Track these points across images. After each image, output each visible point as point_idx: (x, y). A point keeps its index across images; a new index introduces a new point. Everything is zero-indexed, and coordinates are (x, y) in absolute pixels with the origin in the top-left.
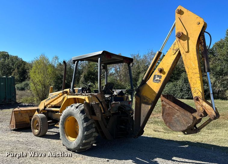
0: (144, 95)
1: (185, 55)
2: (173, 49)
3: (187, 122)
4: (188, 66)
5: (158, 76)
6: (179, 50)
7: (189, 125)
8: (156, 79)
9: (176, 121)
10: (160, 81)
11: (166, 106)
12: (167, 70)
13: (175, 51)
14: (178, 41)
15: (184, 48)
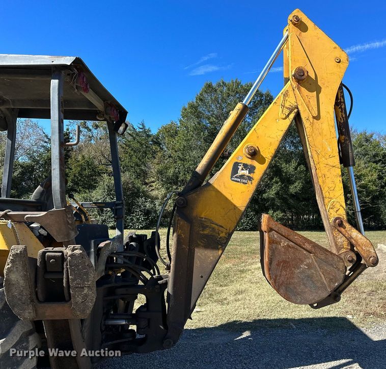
0: (202, 216)
1: (312, 124)
2: (283, 106)
3: (331, 279)
4: (317, 149)
5: (246, 166)
6: (296, 110)
7: (336, 284)
8: (240, 172)
9: (303, 279)
10: (250, 179)
11: (279, 243)
12: (268, 153)
13: (287, 112)
14: (296, 90)
15: (310, 108)
